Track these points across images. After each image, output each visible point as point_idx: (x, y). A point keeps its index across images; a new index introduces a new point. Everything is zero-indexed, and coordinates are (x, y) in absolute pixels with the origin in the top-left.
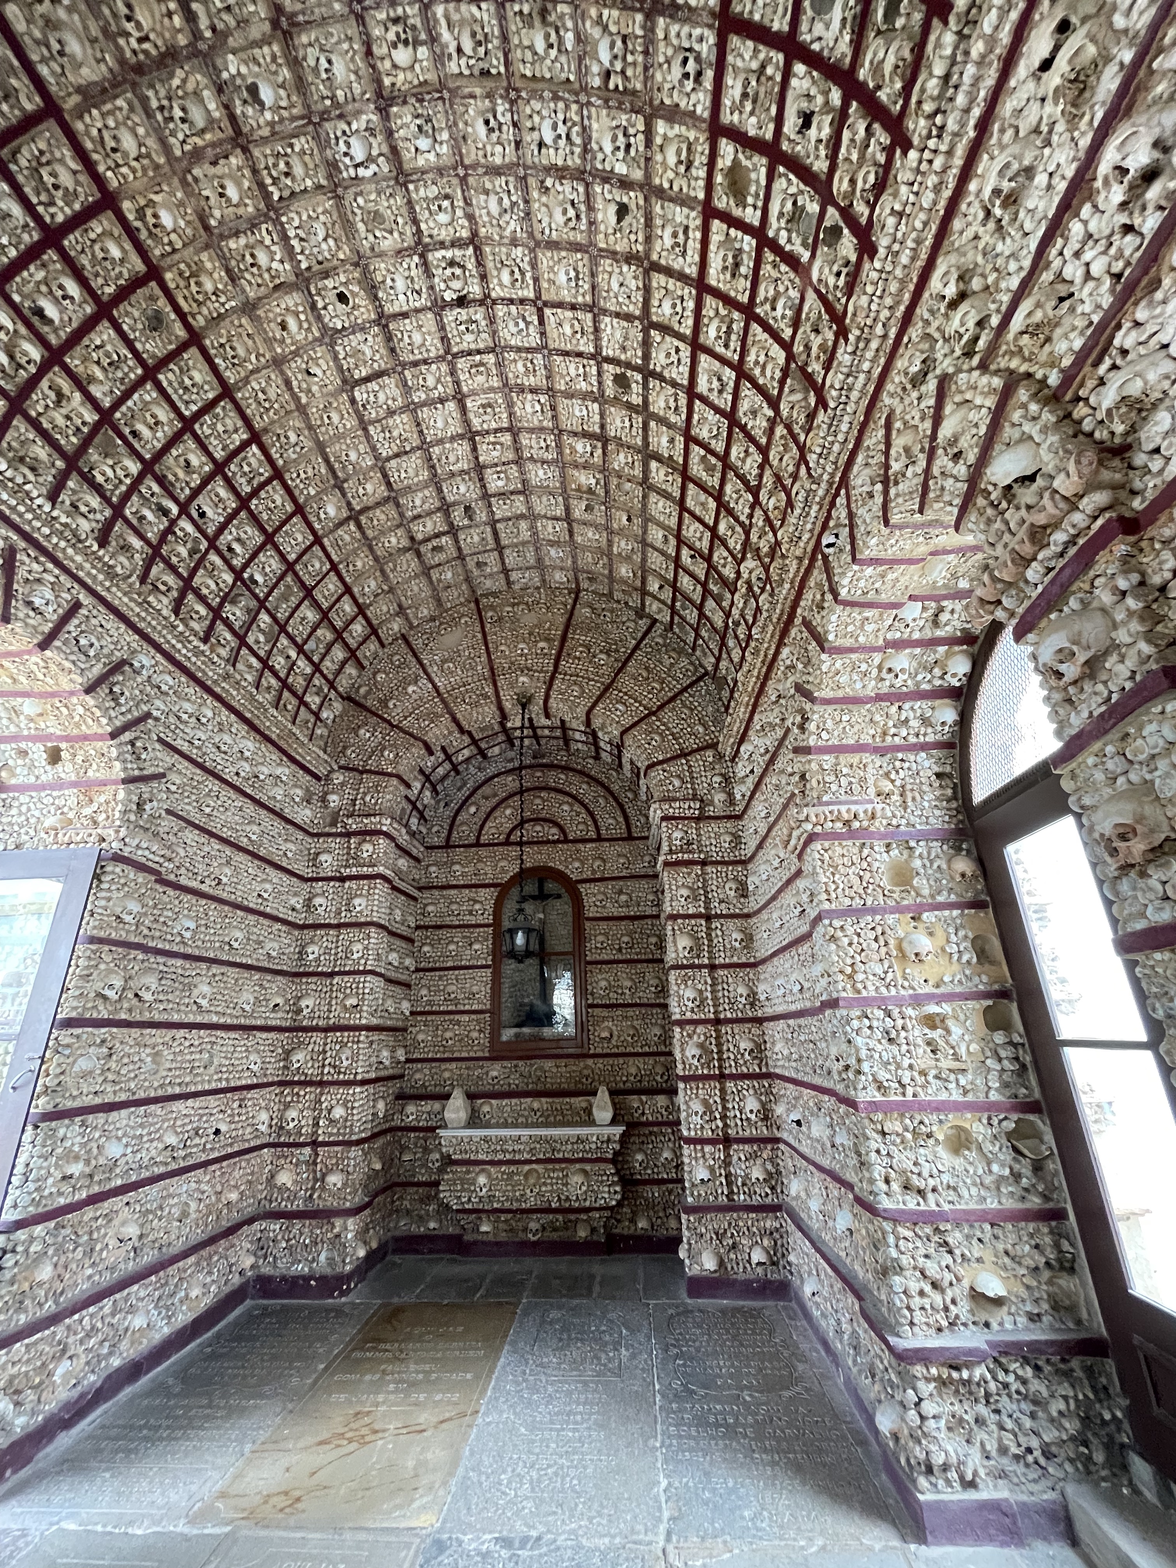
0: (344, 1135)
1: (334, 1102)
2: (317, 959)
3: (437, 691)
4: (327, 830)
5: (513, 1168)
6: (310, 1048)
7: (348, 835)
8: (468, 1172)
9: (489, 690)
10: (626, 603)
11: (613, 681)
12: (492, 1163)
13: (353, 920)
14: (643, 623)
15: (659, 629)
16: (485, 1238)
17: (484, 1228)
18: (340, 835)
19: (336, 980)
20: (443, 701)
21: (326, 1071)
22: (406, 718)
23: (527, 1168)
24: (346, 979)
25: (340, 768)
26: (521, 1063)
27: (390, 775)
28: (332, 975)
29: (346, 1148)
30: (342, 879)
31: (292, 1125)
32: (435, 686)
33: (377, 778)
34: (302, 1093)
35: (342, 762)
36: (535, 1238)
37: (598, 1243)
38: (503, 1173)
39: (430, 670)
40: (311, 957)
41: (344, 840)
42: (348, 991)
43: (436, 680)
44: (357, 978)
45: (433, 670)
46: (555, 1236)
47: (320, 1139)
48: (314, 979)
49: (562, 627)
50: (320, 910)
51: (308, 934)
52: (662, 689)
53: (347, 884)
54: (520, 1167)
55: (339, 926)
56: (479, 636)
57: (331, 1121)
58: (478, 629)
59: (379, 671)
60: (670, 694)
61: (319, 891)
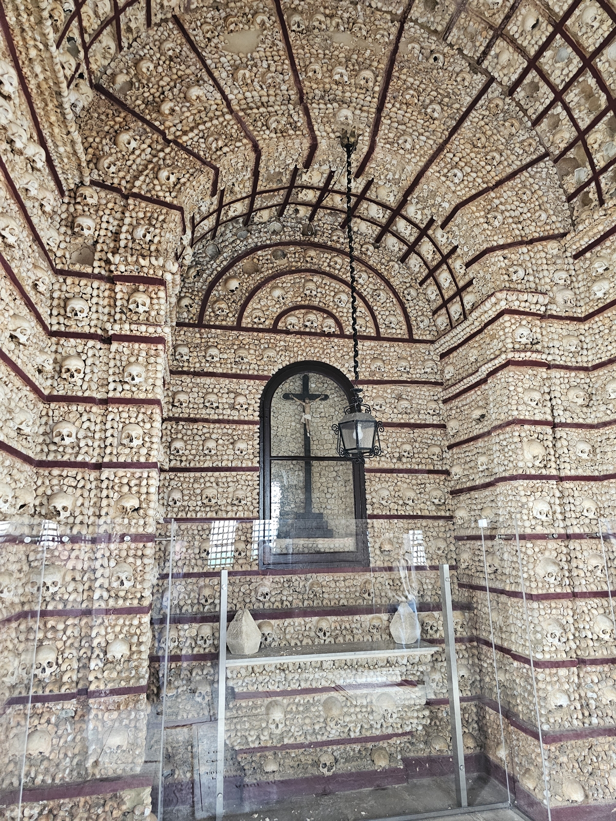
0: (128, 679)
1: (110, 637)
2: (76, 446)
3: (229, 105)
4: (77, 267)
5: (309, 698)
6: (70, 565)
7: (112, 280)
8: (255, 707)
9: (301, 120)
10: (460, 51)
11: (446, 141)
12: (284, 693)
13: (128, 395)
14: (479, 80)
15: (495, 91)
16: (271, 778)
17: (271, 767)
18: (99, 277)
19: (106, 473)
20: (239, 120)
21: (96, 596)
22: (185, 133)
23: (324, 696)
24: (121, 472)
25: (93, 183)
26: (294, 578)
27: (171, 206)
28: (98, 466)
29: (132, 696)
30: (108, 340)
31: (48, 671)
32: (225, 97)
33: (151, 207)
34: (61, 626)
35: (96, 177)
36: (330, 773)
37: (396, 770)
38: (298, 705)
39: (216, 74)
40: (67, 441)
41: (105, 286)
42: (126, 489)
43: (227, 91)
44: (138, 472)
45: (222, 75)
46: (350, 767)
47: (92, 688)
48: (72, 472)
49: (385, 61)
50: (78, 377)
51: (59, 409)
52: (500, 163)
53: (115, 346)
54: (317, 697)
55: (105, 402)
56: (281, 45)
57: (107, 662)
58: (279, 36)
59: (142, 58)
60: (509, 170)
61: (73, 352)
